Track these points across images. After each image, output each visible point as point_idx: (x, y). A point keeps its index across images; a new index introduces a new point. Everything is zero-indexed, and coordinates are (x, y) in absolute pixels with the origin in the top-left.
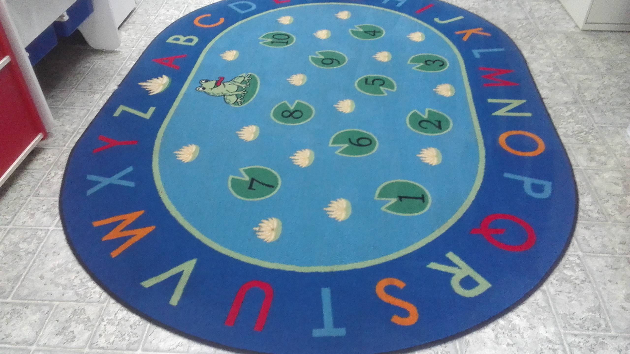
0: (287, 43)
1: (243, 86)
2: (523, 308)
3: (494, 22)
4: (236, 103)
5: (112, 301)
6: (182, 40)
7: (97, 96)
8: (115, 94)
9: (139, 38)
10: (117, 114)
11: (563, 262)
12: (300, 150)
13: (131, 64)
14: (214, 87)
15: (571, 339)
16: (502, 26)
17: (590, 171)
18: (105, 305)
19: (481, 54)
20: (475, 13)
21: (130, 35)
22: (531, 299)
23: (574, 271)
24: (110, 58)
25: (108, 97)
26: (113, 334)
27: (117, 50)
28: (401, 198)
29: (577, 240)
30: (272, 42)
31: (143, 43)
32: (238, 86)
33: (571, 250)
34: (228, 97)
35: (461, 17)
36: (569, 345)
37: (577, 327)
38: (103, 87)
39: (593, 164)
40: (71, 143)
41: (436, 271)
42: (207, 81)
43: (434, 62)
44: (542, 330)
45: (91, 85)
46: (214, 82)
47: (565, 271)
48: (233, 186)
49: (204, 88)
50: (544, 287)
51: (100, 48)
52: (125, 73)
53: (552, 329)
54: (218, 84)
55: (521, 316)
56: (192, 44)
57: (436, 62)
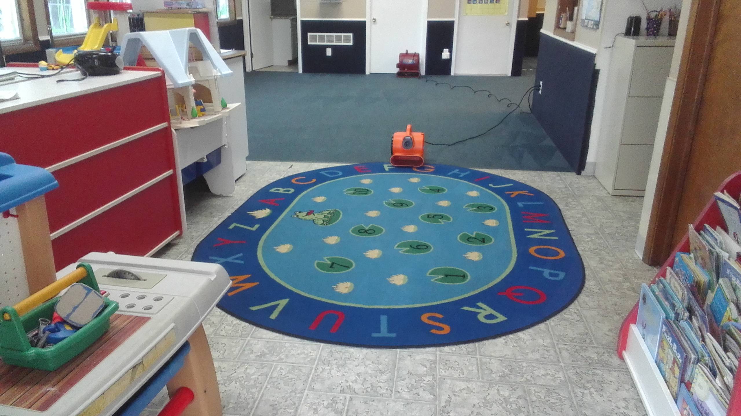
0: (366, 194)
1: (329, 216)
2: (530, 331)
3: (538, 188)
4: (323, 224)
5: (229, 316)
6: (281, 190)
7: (215, 219)
8: (229, 217)
9: (248, 189)
10: (231, 227)
11: (565, 311)
12: (372, 249)
13: (241, 203)
14: (306, 215)
15: (560, 346)
16: (545, 191)
17: (598, 269)
18: (224, 317)
19: (524, 205)
20: (524, 182)
21: (241, 188)
22: (536, 327)
23: (572, 315)
24: (225, 199)
25: (224, 219)
26: (230, 330)
27: (231, 195)
28: (446, 276)
29: (578, 302)
30: (354, 193)
31: (251, 192)
32: (325, 216)
33: (572, 306)
34: (316, 221)
35: (511, 185)
36: (559, 349)
37: (568, 341)
38: (220, 214)
39: (603, 266)
40: (197, 242)
41: (467, 311)
42: (300, 212)
43: (485, 208)
44: (541, 341)
45: (211, 213)
46: (306, 213)
47: (565, 316)
48: (317, 266)
49: (297, 216)
50: (548, 322)
51: (219, 194)
52: (236, 207)
53: (549, 341)
54: (308, 214)
55: (527, 334)
56: (290, 193)
57: (486, 208)
